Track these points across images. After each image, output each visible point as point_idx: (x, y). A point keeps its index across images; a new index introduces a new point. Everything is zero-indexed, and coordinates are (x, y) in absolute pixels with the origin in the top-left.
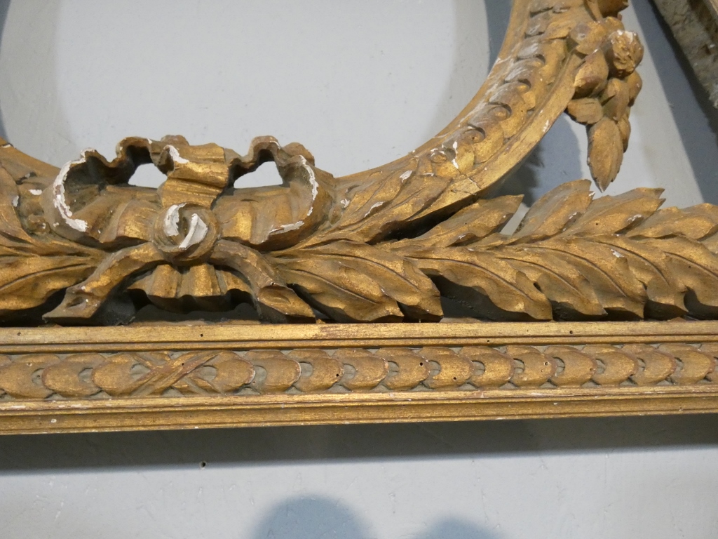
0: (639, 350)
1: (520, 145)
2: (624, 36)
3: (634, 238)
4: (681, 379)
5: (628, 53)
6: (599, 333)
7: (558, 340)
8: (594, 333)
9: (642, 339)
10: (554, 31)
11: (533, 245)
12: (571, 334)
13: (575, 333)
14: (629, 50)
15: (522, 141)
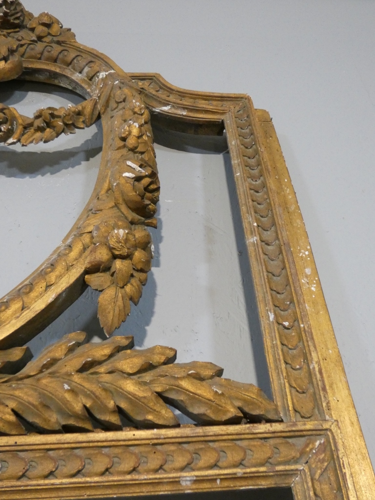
0: (62, 454)
1: (29, 312)
2: (118, 234)
3: (92, 374)
4: (89, 473)
5: (121, 244)
6: (35, 443)
7: (8, 448)
8: (31, 443)
9: (66, 446)
10: (84, 228)
11: (19, 382)
12: (16, 445)
13: (18, 444)
14: (120, 242)
15: (31, 310)
